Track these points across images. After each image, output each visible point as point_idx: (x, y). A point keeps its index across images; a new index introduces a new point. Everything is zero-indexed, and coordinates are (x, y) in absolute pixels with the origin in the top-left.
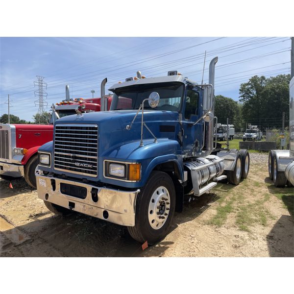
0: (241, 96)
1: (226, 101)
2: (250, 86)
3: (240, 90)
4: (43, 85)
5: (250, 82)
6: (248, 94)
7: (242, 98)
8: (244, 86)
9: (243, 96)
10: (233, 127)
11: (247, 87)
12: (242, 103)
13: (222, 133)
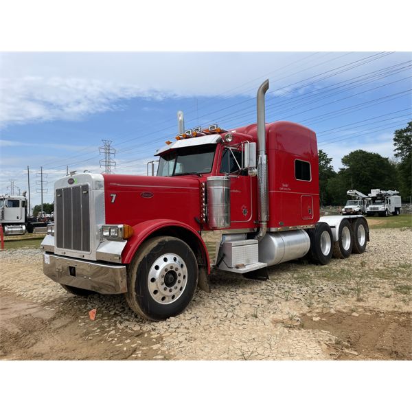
2: (409, 133)
3: (395, 140)
4: (111, 151)
5: (410, 127)
6: (408, 145)
8: (400, 133)
9: (401, 148)
10: (398, 194)
11: (405, 134)
12: (400, 159)
13: (383, 203)
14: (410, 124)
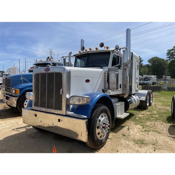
0: (168, 58)
1: (160, 60)
2: (174, 51)
3: (167, 54)
4: (52, 53)
5: (174, 49)
6: (172, 56)
7: (169, 58)
8: (170, 51)
9: (169, 57)
10: (156, 77)
11: (172, 51)
12: (169, 62)
13: (147, 80)
14: (174, 47)
